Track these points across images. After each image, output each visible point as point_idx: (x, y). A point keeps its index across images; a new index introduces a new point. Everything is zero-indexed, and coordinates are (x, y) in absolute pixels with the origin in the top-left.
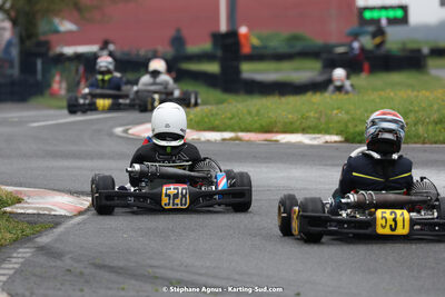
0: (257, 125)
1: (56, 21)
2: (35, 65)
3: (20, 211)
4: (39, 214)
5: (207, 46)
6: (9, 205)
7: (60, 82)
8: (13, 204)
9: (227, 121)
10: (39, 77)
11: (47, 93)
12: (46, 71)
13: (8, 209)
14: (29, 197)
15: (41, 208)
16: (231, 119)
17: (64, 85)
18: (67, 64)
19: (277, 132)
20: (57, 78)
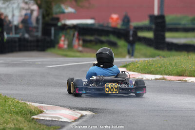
0: (175, 72)
1: (63, 6)
2: (50, 30)
3: (42, 118)
4: (52, 120)
5: (146, 22)
6: (36, 115)
7: (64, 41)
8: (38, 114)
9: (158, 69)
10: (53, 37)
11: (57, 46)
12: (56, 34)
13: (35, 117)
14: (47, 110)
15: (54, 117)
16: (160, 68)
17: (66, 43)
18: (68, 31)
19: (186, 76)
20: (63, 38)
